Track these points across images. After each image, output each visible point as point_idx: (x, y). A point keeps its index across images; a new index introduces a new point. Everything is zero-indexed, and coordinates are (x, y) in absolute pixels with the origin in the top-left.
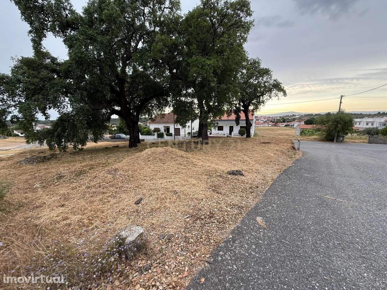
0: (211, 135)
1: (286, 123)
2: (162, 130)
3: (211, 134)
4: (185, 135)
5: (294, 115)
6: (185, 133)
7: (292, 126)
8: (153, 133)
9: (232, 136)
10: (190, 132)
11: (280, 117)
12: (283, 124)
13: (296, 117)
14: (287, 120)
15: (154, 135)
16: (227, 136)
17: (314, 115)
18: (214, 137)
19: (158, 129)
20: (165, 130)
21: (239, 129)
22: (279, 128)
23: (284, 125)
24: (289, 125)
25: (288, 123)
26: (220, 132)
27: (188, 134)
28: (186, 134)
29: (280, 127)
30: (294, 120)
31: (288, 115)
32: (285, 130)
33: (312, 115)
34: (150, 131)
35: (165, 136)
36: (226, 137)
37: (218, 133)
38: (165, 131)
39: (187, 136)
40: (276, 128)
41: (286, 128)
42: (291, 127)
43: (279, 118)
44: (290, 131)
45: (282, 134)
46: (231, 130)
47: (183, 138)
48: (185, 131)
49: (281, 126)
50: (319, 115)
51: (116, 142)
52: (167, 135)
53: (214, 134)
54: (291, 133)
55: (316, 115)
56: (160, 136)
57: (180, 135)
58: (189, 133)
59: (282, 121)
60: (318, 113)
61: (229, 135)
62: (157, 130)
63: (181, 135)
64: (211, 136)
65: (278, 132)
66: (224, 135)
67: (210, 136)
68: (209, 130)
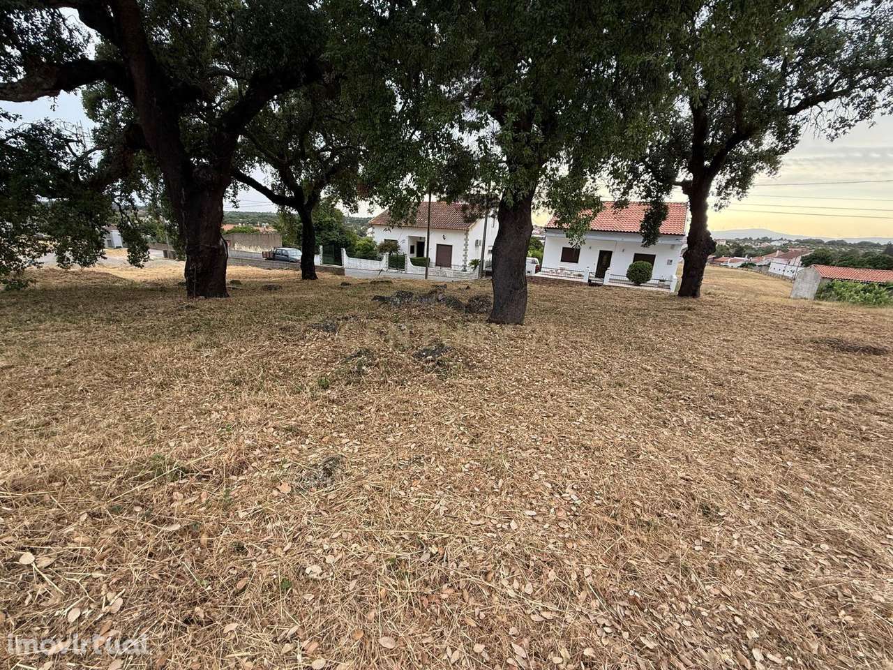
0: (538, 275)
1: (745, 259)
2: (405, 248)
3: (538, 269)
4: (465, 266)
5: (765, 240)
6: (465, 261)
7: (763, 268)
8: (379, 255)
9: (606, 282)
10: (480, 258)
11: (727, 242)
12: (738, 261)
13: (772, 243)
14: (748, 251)
15: (380, 259)
16: (589, 281)
17: (826, 242)
18: (547, 279)
19: (393, 243)
20: (412, 248)
21: (631, 262)
22: (723, 269)
23: (740, 264)
24: (754, 265)
25: (753, 260)
26: (568, 266)
27: (472, 264)
28: (468, 263)
29: (726, 266)
30: (769, 251)
31: (751, 239)
32: (743, 276)
33: (819, 242)
34: (372, 249)
35: (409, 265)
36: (585, 284)
37: (562, 269)
38: (412, 252)
39: (469, 270)
40: (716, 269)
41: (743, 271)
42: (760, 270)
43: (724, 243)
44: (758, 282)
45: (736, 286)
46: (604, 263)
47: (457, 274)
48: (465, 256)
49: (730, 265)
50: (842, 243)
51: (274, 268)
52: (413, 262)
53: (548, 270)
54: (762, 288)
55: (832, 243)
56: (397, 263)
57: (450, 266)
58: (475, 263)
59: (732, 251)
60: (836, 238)
61: (595, 279)
62: (391, 246)
63: (453, 268)
64: (538, 277)
65: (722, 281)
66: (580, 275)
67: (536, 275)
68: (536, 259)
